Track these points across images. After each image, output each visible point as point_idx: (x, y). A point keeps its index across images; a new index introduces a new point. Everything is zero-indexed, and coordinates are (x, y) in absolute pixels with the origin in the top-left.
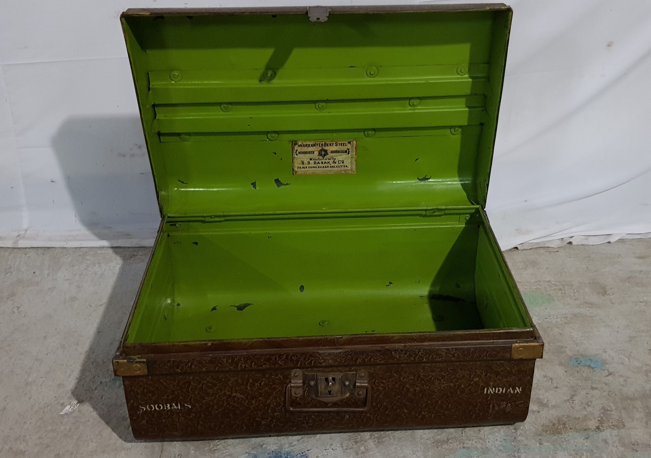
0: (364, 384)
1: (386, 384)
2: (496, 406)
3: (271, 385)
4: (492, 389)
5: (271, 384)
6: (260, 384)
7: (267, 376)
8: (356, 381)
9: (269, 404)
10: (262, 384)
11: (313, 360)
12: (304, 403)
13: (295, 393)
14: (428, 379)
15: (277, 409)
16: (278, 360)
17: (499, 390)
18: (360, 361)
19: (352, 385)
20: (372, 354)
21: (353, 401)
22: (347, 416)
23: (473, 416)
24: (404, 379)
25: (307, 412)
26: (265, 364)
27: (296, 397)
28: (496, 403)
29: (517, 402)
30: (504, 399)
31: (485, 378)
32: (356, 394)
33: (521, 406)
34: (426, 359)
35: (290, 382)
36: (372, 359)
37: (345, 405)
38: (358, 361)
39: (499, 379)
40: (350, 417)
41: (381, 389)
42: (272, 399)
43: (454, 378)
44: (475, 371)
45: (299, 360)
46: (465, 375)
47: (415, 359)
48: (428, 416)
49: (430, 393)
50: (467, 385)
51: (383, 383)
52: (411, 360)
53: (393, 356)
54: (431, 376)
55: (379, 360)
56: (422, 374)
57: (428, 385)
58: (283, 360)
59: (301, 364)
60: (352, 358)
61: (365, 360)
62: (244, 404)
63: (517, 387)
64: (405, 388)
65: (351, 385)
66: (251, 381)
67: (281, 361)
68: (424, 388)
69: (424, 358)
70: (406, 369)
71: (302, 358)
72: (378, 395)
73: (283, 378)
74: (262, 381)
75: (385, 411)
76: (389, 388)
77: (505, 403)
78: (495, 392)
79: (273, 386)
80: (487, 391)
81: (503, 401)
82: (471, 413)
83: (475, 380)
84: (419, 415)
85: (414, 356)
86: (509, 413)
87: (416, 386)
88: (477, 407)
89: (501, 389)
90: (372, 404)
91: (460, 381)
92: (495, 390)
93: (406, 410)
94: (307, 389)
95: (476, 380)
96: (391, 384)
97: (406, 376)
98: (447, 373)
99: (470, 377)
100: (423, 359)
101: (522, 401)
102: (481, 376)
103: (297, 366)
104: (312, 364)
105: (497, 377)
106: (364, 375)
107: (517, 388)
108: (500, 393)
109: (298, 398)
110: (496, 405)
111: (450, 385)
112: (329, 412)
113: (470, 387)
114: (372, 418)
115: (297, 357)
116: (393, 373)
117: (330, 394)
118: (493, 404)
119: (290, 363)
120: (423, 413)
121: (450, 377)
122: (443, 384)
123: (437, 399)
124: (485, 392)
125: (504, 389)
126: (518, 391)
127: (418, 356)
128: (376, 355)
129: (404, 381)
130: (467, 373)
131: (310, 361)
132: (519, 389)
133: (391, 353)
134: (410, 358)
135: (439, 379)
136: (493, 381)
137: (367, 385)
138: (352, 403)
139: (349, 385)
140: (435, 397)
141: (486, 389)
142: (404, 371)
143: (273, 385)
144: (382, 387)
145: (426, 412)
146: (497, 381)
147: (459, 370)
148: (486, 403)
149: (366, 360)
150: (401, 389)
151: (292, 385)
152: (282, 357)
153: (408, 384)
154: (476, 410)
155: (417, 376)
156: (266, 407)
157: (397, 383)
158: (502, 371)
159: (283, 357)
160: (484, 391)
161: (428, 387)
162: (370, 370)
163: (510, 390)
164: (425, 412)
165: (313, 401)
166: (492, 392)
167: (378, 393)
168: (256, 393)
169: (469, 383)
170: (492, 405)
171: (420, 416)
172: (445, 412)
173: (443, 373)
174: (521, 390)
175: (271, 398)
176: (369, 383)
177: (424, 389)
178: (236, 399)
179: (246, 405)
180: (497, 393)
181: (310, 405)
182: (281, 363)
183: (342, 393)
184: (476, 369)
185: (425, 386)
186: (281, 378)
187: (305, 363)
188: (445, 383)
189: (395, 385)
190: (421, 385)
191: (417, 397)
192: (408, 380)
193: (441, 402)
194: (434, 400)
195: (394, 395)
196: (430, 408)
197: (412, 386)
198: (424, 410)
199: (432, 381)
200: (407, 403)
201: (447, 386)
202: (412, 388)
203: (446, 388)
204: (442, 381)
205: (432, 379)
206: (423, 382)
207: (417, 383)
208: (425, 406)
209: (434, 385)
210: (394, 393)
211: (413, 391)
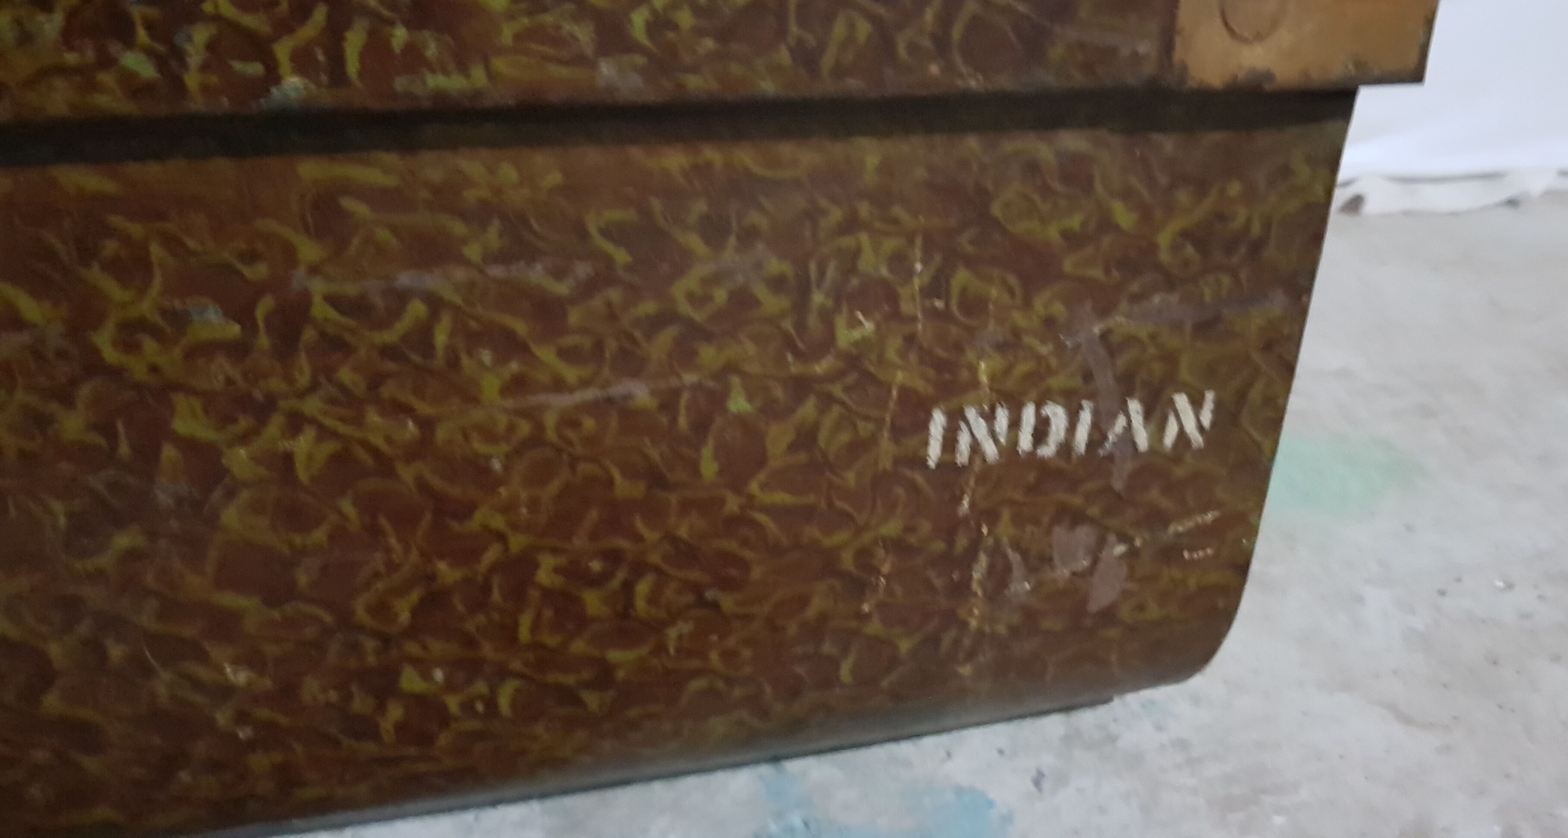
2: (1018, 571)
4: (990, 417)
14: (389, 337)
17: (1041, 433)
23: (845, 672)
24: (129, 345)
28: (1016, 546)
29: (1177, 528)
30: (1076, 500)
31: (932, 314)
33: (1199, 554)
34: (305, 64)
39: (1049, 322)
43: (656, 323)
44: (847, 242)
46: (761, 291)
47: (167, 64)
48: (468, 707)
49: (436, 482)
50: (779, 392)
52: (128, 80)
54: (417, 309)
56: (319, 286)
57: (407, 410)
63: (1178, 391)
64: (169, 452)
68: (378, 441)
69: (283, 50)
75: (29, 695)
77: (1084, 534)
78: (1014, 442)
80: (950, 443)
81: (1077, 518)
82: (828, 648)
83: (845, 337)
84: (381, 707)
85: (150, 27)
86: (1108, 615)
88: (875, 589)
89: (1057, 414)
91: (708, 354)
92: (1015, 424)
93: (236, 662)
95: (856, 334)
97: (146, 308)
98: (583, 270)
99: (801, 306)
100: (273, 76)
101: (1210, 517)
102: (893, 298)
105: (1027, 304)
107: (1182, 401)
108: (1048, 450)
110: (1014, 557)
113: (808, 409)
118: (996, 552)
120: (412, 682)
121: (612, 315)
122: (559, 385)
123: (517, 542)
124: (934, 452)
125: (1086, 417)
126: (1190, 427)
127: (200, 33)
129: (138, 370)
130: (775, 266)
132: (1197, 403)
134: (106, 62)
135: (509, 335)
136: (1001, 347)
140: (498, 522)
141: (938, 421)
142: (111, 247)
145: (439, 675)
146: (1028, 340)
147: (694, 242)
148: (939, 546)
150: (124, 449)
153: (195, 402)
154: (867, 617)
155: (264, 306)
157: (67, 399)
158: (1074, 241)
160: (926, 443)
161: (411, 429)
163: (1129, 422)
164: (423, 667)
166: (990, 450)
169: (795, 368)
170: (991, 568)
171: (395, 712)
172: (615, 655)
173: (537, 276)
174: (1207, 418)
177: (375, 452)
180: (1032, 454)
184: (851, 224)
185: (373, 417)
188: (571, 374)
189: (41, 420)
190: (332, 401)
191: (319, 535)
192: (177, 352)
193: (557, 570)
194: (492, 554)
195: (62, 521)
196: (470, 626)
197: (244, 423)
198: (412, 648)
199: (439, 360)
200: (230, 599)
201: (595, 408)
202: (244, 439)
203: (589, 423)
204: (546, 354)
205: (441, 338)
206: (346, 375)
207: (289, 379)
208: (415, 612)
209: (472, 398)
210: (57, 506)
211: (263, 471)
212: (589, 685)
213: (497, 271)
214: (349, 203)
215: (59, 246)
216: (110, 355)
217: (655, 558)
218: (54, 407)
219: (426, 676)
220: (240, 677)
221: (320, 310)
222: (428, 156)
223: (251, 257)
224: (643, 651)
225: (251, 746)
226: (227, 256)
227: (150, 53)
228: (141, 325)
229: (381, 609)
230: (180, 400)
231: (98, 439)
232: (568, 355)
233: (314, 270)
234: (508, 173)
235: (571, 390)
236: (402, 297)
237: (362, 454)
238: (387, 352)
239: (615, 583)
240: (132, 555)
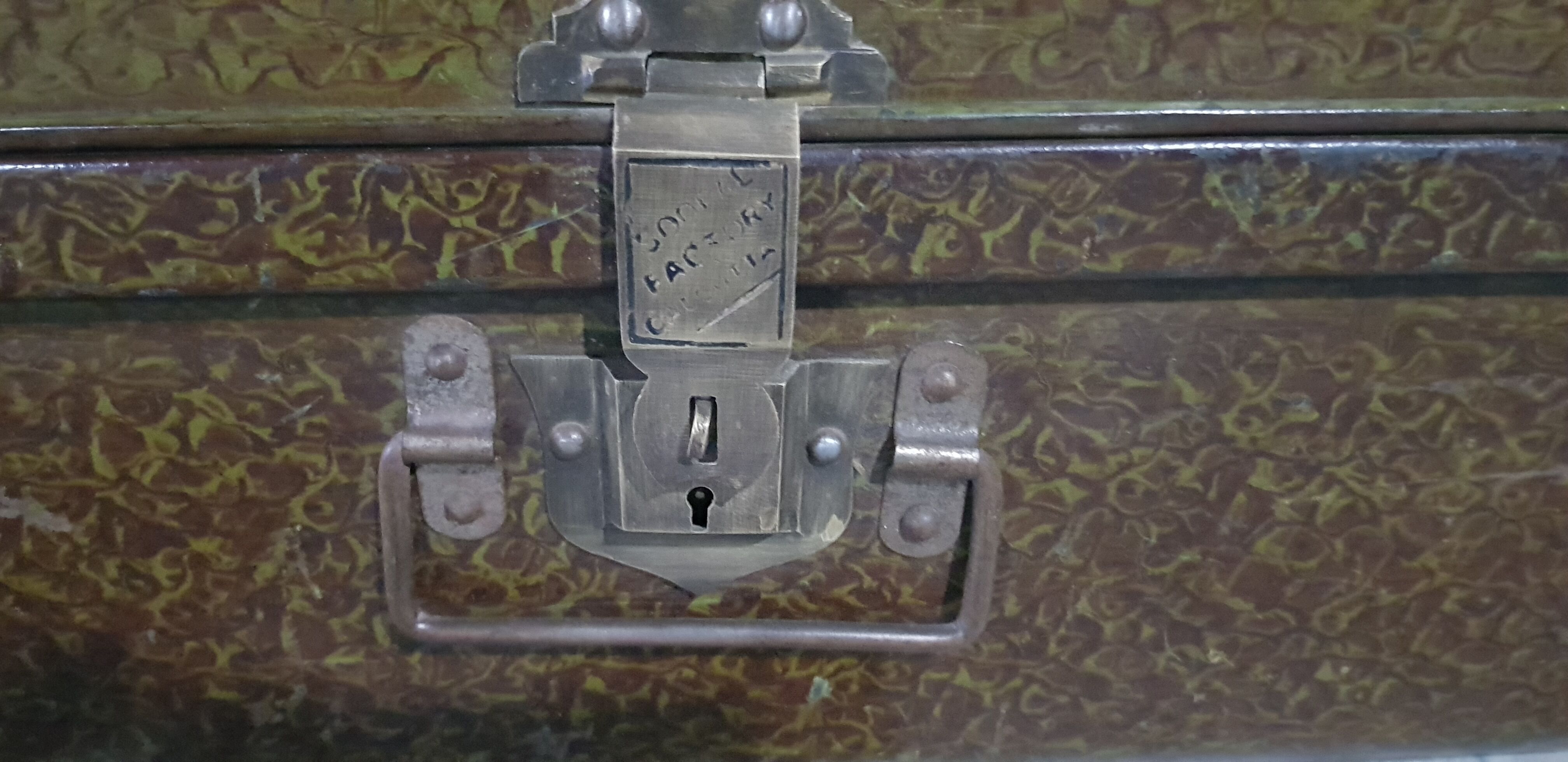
0: (954, 455)
1: (1113, 461)
3: (261, 446)
5: (265, 433)
6: (180, 432)
7: (220, 372)
8: (899, 425)
9: (273, 586)
10: (198, 429)
11: (551, 230)
12: (523, 589)
13: (449, 515)
14: (1411, 425)
15: (335, 624)
16: (270, 219)
18: (942, 251)
19: (865, 457)
20: (1041, 187)
21: (868, 582)
22: (822, 686)
24: (1242, 423)
25: (553, 650)
26: (167, 249)
27: (457, 542)
32: (890, 529)
34: (1460, 241)
35: (403, 423)
36: (1037, 237)
37: (812, 607)
38: (923, 248)
40: (841, 687)
41: (1071, 493)
42: (291, 556)
45: (447, 227)
47: (1374, 240)
48: (1351, 694)
49: (1404, 531)
51: (1091, 452)
52: (1345, 250)
53: (1207, 205)
54: (1438, 406)
55: (1094, 247)
56: (1380, 388)
57: (1405, 478)
58: (304, 219)
59: (461, 264)
60: (877, 219)
61: (980, 244)
62: (97, 584)
64: (1241, 497)
65: (857, 463)
66: (105, 406)
67: (292, 229)
69: (1451, 232)
70: (1276, 344)
71: (466, 202)
72: (1045, 541)
73: (347, 389)
74: (189, 410)
75: (1078, 657)
76: (1126, 488)
79: (280, 453)
85: (1373, 215)
87: (1319, 480)
90: (997, 603)
93: (1219, 648)
94: (535, 481)
96: (1144, 459)
97: (1263, 398)
100: (1437, 250)
103: (433, 273)
104: (557, 265)
106: (959, 380)
109: (483, 549)
111: (1556, 477)
112: (706, 652)
114: (988, 699)
115: (420, 189)
116: (1171, 371)
117: (700, 519)
119: (373, 245)
120: (1325, 673)
122: (1512, 466)
123: (1441, 578)
127: (1403, 220)
128: (1079, 196)
129: (1242, 438)
131: (530, 233)
133: (1195, 188)
134: (1336, 237)
135: (1491, 426)
137: (973, 456)
138: (858, 592)
139: (844, 454)
142: (1256, 355)
143: (281, 445)
144: (1078, 480)
145: (1345, 670)
149: (988, 238)
150: (1212, 494)
151: (416, 443)
152: (295, 189)
153: (1270, 464)
155: (1339, 401)
156: (260, 615)
157: (1188, 455)
159: (302, 186)
161: (1403, 491)
162: (1002, 346)
164: (1338, 663)
165: (585, 574)
167: (1046, 528)
168: (165, 507)
171: (1302, 693)
172: (1469, 668)
173: (1526, 386)
175: (281, 548)
176: (988, 450)
177: (1372, 506)
178: (27, 546)
179: (109, 591)
181: (567, 603)
182: (295, 250)
183: (788, 515)
185: (1381, 482)
186: (325, 391)
187: (494, 254)
188: (1524, 457)
189: (1168, 470)
190: (1358, 469)
191: (1312, 563)
192: (1272, 429)
193: (1460, 602)
194: (1421, 586)
195: (1153, 541)
196: (1381, 637)
197: (1297, 480)
198: (1337, 649)
199: (1438, 445)
200: (1238, 603)
201: (1530, 484)
202: (1291, 492)
203: (1523, 495)
204: (1512, 442)
205: (1446, 428)
206: (1375, 452)
207: (1337, 452)
208: (1352, 623)
209: (1450, 473)
210: (1155, 529)
211: (1296, 515)
212: (1439, 688)
213: (1501, 382)
214: (1421, 331)
215: (1223, 353)
216: (1229, 429)
217: (1527, 599)
218: (1180, 462)
219: (1336, 669)
220: (1215, 657)
221: (1376, 405)
222: (1484, 299)
223: (1343, 366)
224: (1489, 666)
225: (1197, 707)
226: (1328, 366)
227: (1365, 232)
228: (1256, 410)
229: (1329, 619)
230: (1263, 463)
231: (1198, 486)
232: (1527, 444)
233: (1382, 376)
234: (1534, 312)
235: (1522, 470)
236: (1433, 396)
237: (1362, 506)
238: (1409, 436)
239: (1494, 614)
240: (1188, 567)
